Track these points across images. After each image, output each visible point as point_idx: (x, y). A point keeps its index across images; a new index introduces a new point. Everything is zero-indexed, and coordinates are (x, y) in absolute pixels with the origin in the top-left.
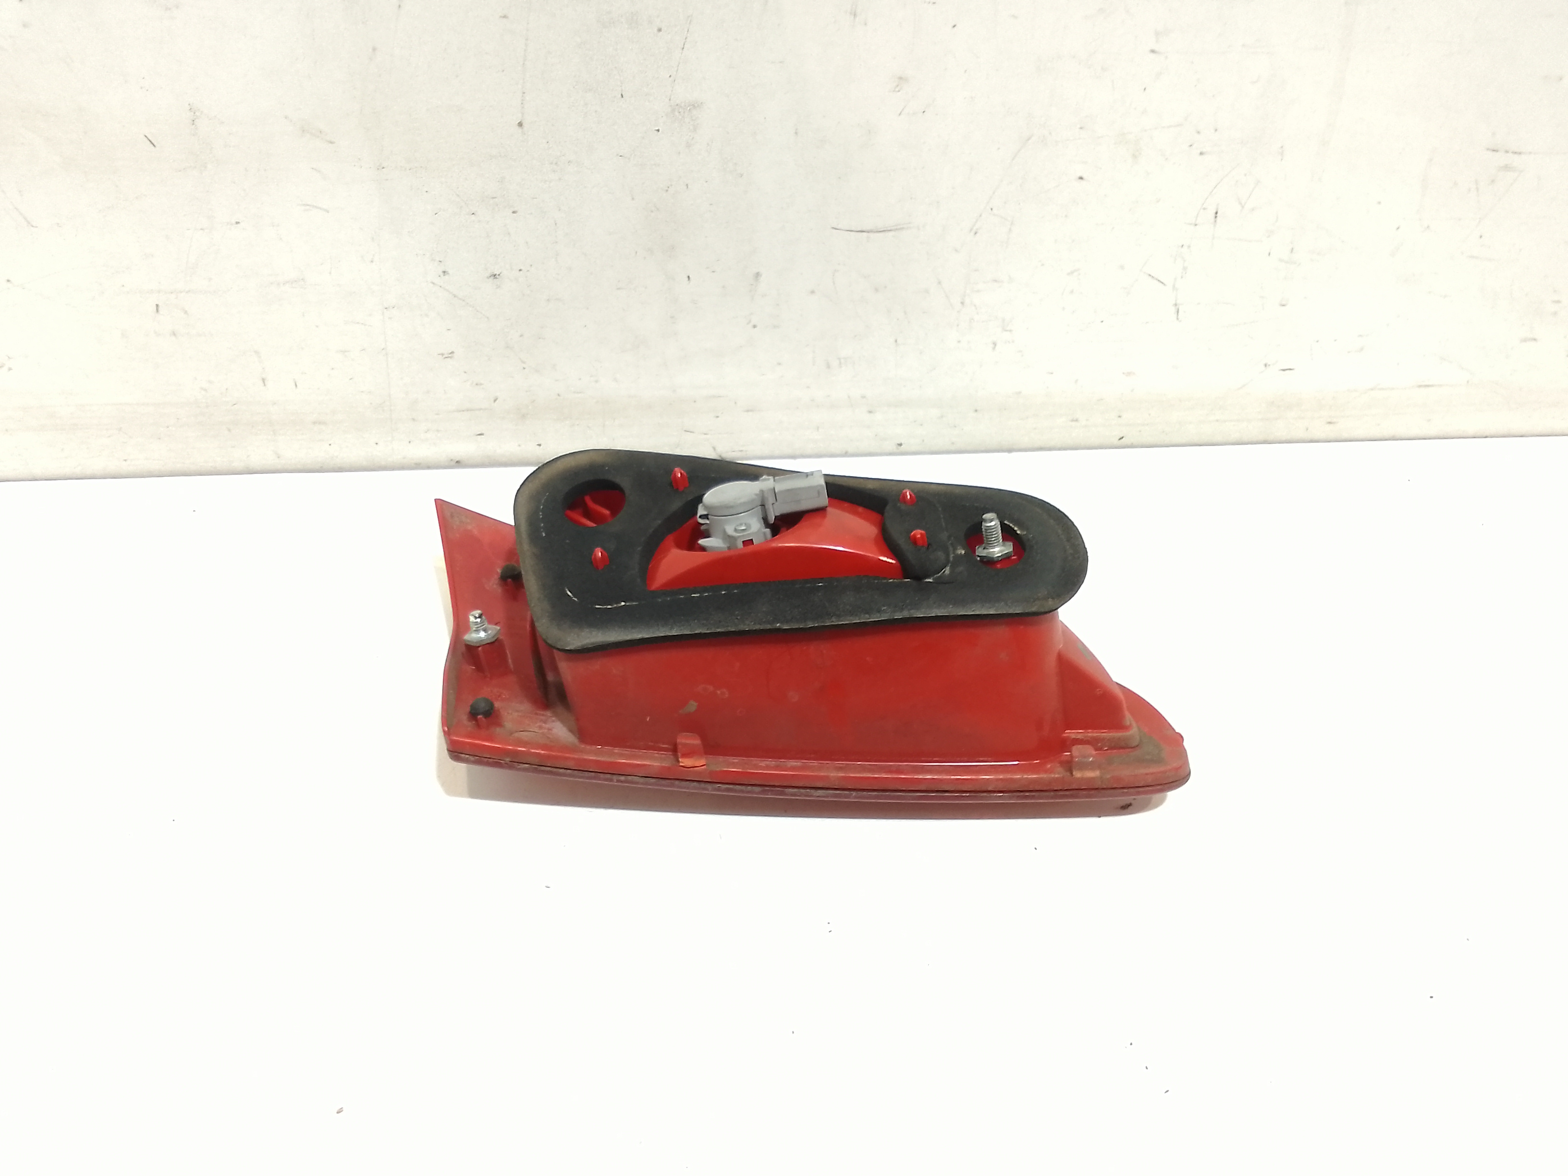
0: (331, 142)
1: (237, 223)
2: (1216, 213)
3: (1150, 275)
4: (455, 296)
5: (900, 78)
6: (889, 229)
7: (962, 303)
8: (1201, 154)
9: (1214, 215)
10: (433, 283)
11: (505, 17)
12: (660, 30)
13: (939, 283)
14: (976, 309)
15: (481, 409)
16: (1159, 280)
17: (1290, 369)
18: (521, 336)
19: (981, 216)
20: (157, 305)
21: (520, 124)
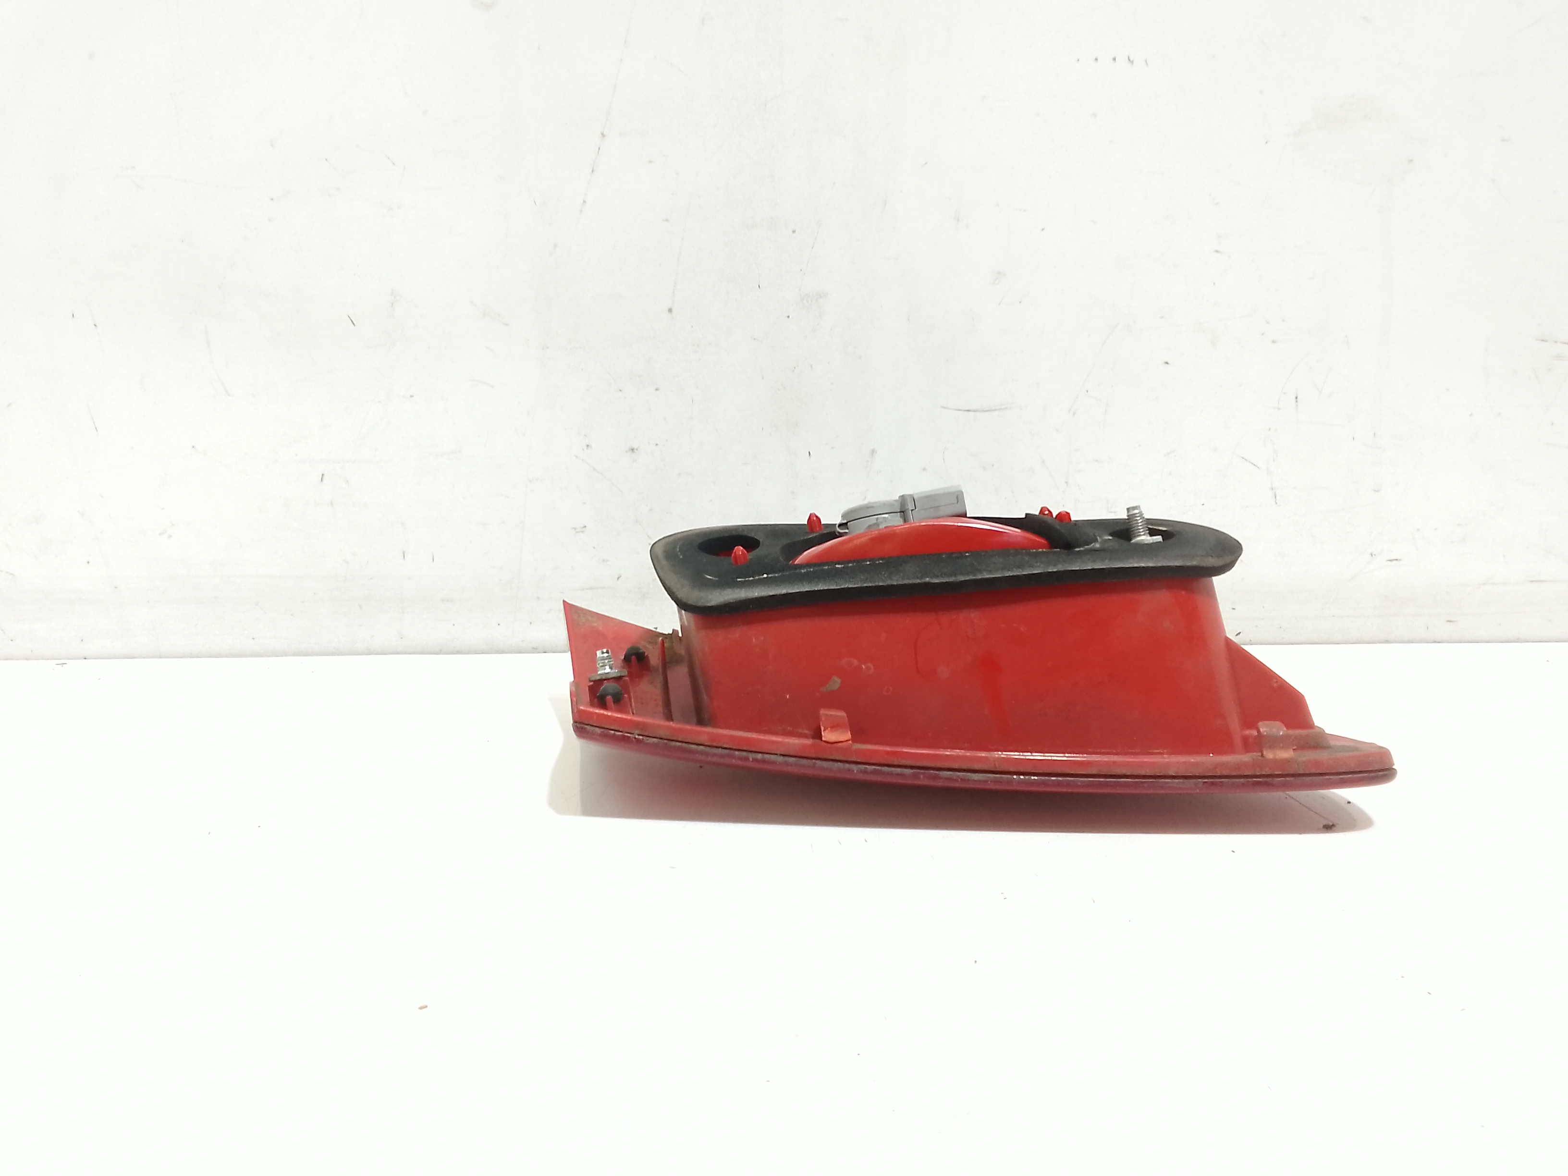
0: (507, 325)
1: (412, 396)
2: (1296, 398)
3: (1243, 458)
4: (594, 469)
5: (999, 273)
6: (993, 408)
7: (1067, 483)
8: (1274, 342)
9: (1295, 400)
10: (577, 457)
11: (667, 220)
12: (794, 232)
13: (1043, 462)
14: (1080, 489)
15: (603, 588)
16: (1252, 463)
17: (1397, 560)
18: (651, 510)
19: (1077, 397)
20: (323, 475)
21: (670, 310)
